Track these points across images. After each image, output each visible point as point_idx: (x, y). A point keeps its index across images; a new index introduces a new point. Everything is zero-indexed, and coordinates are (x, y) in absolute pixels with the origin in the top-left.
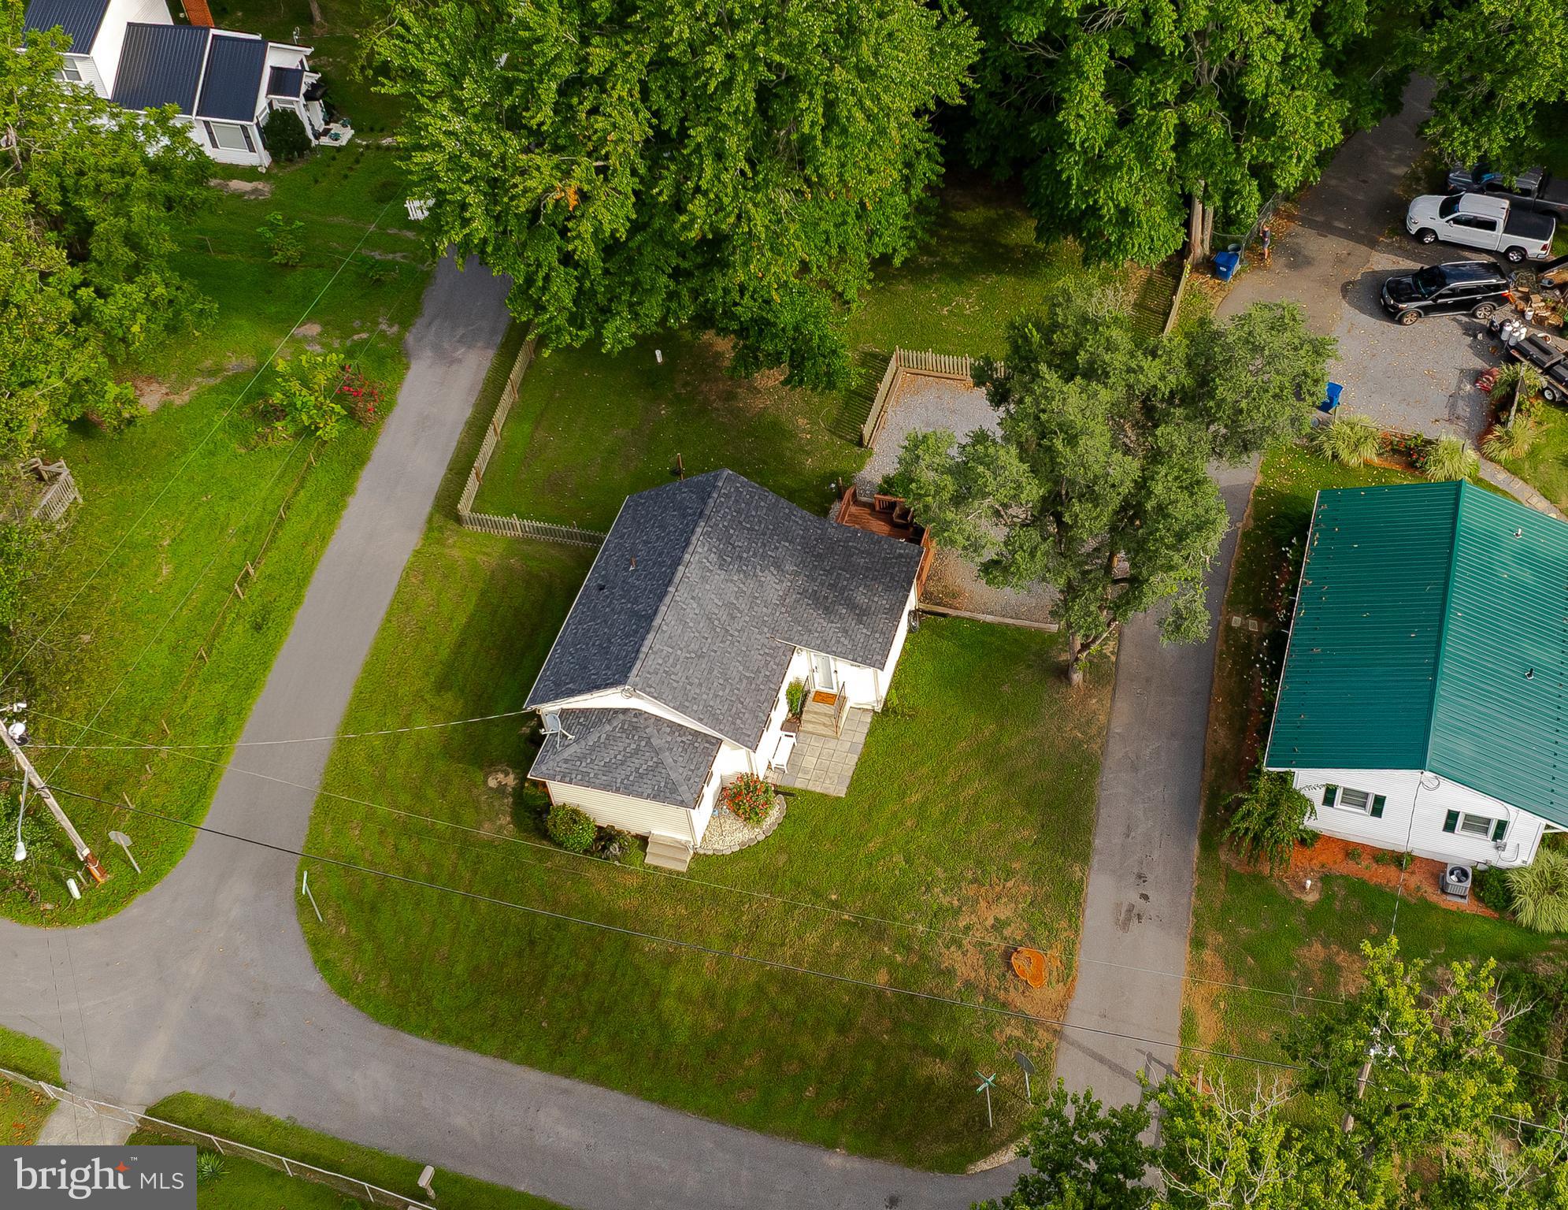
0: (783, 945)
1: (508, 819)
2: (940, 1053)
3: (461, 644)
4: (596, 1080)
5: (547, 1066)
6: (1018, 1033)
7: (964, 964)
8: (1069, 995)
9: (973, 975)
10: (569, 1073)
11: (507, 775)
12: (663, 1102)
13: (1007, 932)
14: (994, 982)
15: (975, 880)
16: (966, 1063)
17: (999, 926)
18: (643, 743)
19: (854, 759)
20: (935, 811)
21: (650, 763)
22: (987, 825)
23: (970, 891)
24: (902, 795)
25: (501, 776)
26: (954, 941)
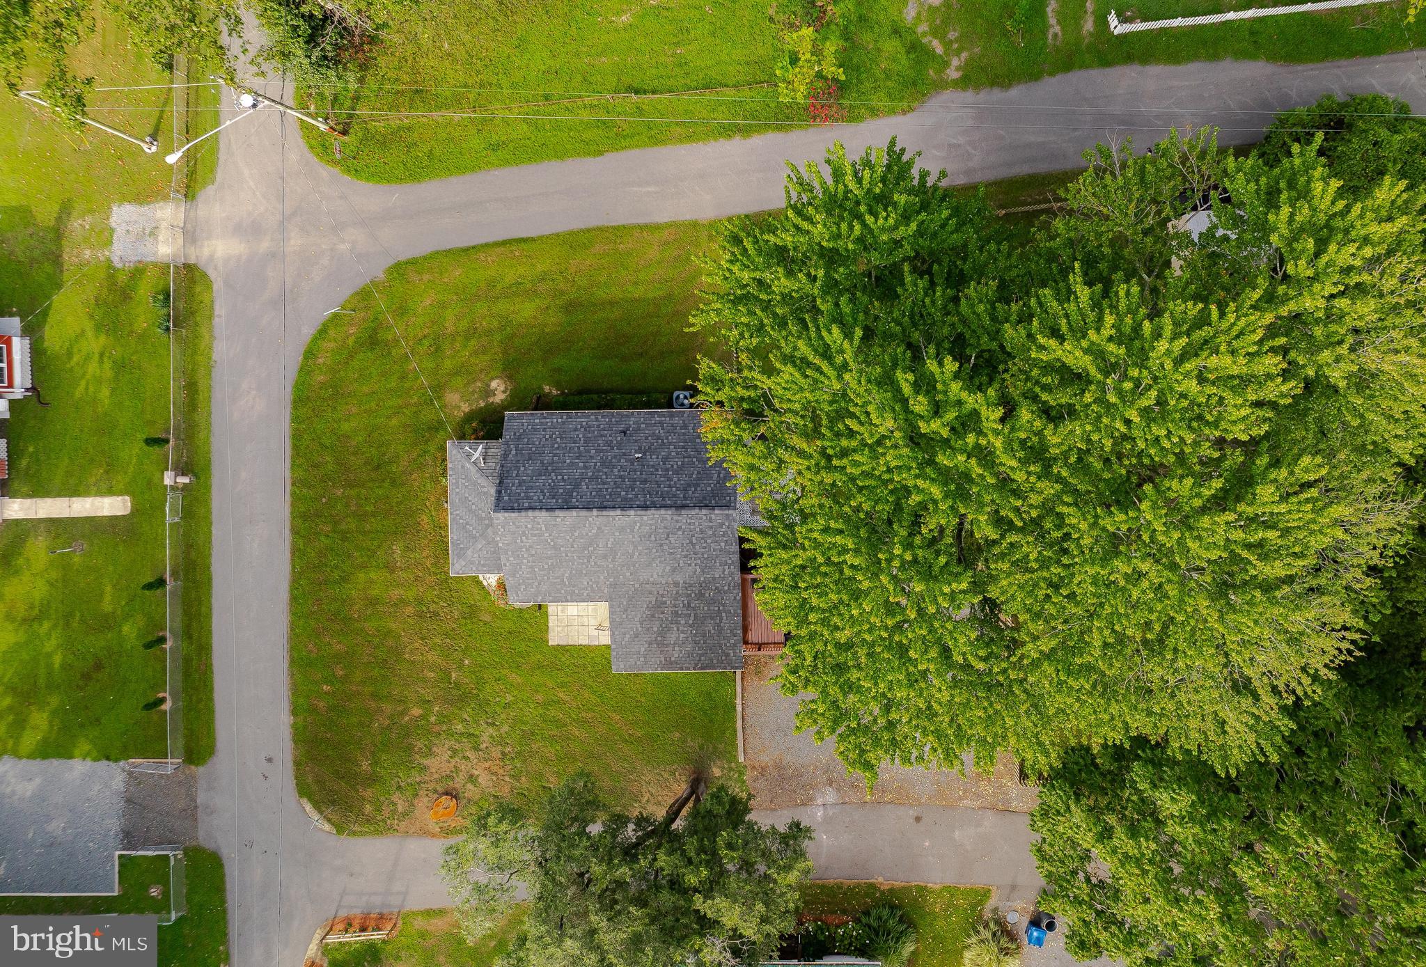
0: (422, 639)
1: (467, 410)
2: (376, 763)
3: (612, 303)
4: (294, 551)
5: (295, 515)
6: (400, 809)
7: (439, 762)
8: (433, 835)
9: (434, 770)
10: (295, 531)
11: (504, 392)
12: (293, 599)
13: (470, 786)
14: (431, 786)
15: (504, 754)
16: (373, 779)
17: (472, 779)
18: (487, 522)
19: (583, 641)
20: (553, 712)
21: (474, 532)
22: (550, 751)
23: (495, 752)
24: (563, 685)
25: (502, 388)
26: (455, 752)
